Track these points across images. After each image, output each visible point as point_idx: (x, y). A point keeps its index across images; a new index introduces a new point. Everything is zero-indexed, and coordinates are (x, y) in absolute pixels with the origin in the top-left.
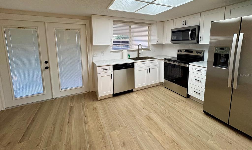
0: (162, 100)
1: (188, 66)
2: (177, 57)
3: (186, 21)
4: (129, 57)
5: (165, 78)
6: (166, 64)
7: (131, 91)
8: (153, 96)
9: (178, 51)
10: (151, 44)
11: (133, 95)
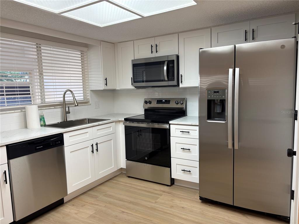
0: (131, 202)
1: (167, 126)
2: (144, 113)
3: (156, 46)
4: (42, 123)
5: (129, 157)
6: (127, 129)
7: (60, 203)
8: (112, 200)
9: (146, 102)
10: (91, 90)
11: (66, 210)
